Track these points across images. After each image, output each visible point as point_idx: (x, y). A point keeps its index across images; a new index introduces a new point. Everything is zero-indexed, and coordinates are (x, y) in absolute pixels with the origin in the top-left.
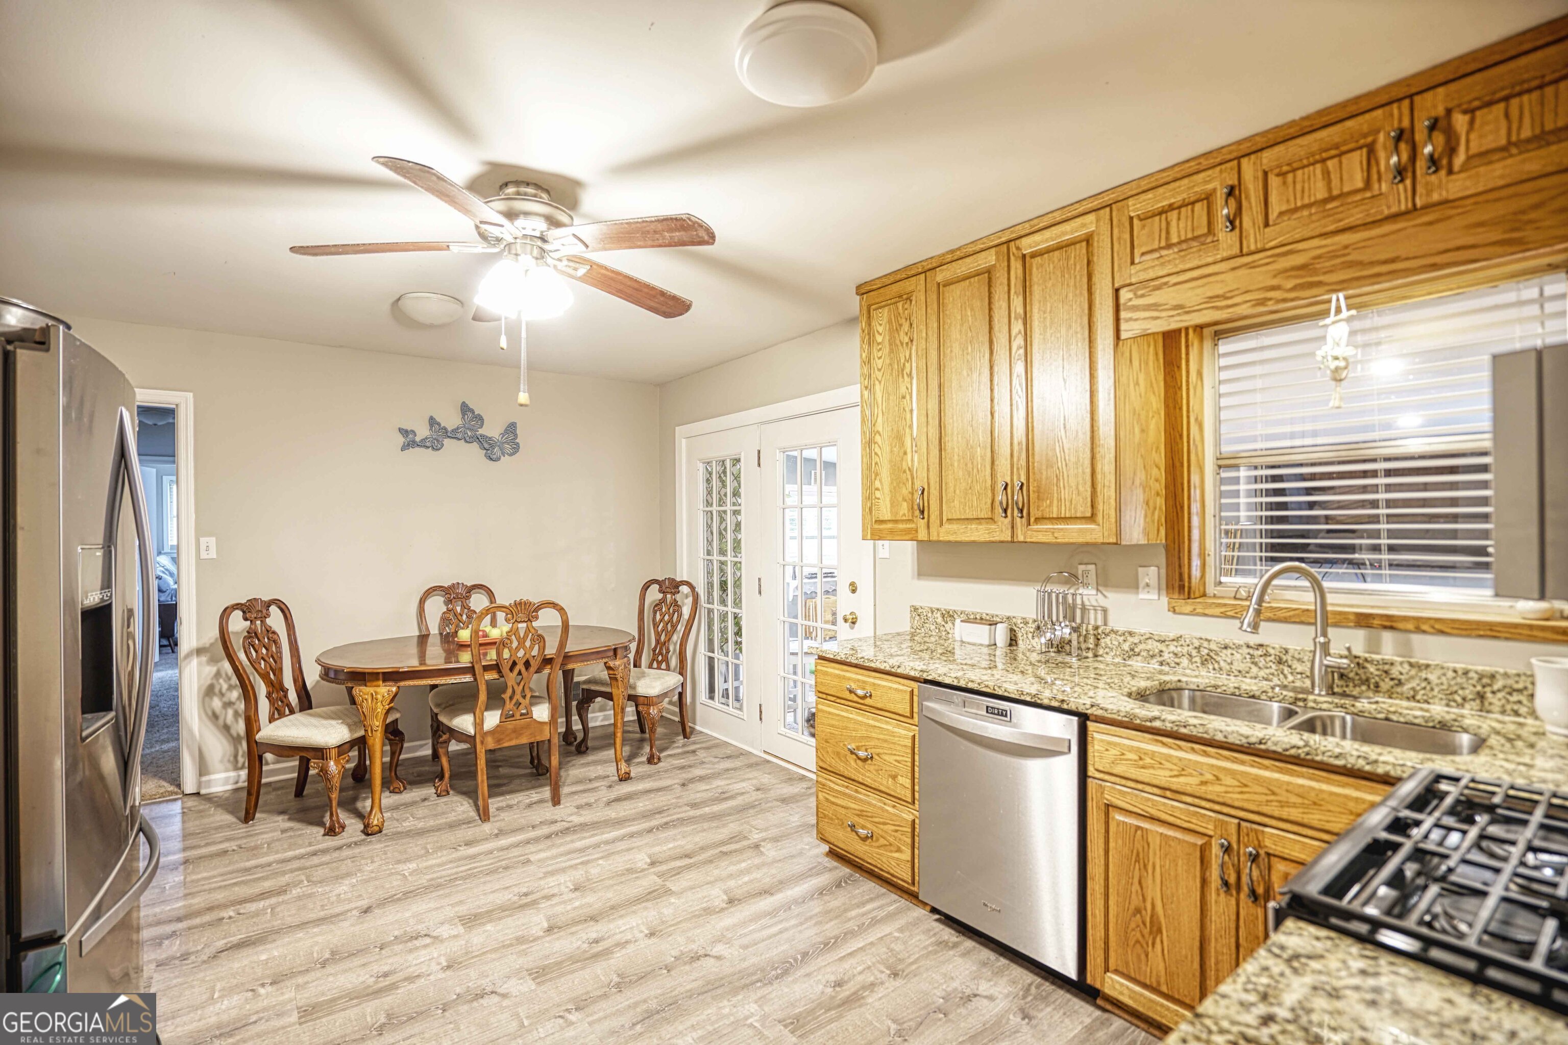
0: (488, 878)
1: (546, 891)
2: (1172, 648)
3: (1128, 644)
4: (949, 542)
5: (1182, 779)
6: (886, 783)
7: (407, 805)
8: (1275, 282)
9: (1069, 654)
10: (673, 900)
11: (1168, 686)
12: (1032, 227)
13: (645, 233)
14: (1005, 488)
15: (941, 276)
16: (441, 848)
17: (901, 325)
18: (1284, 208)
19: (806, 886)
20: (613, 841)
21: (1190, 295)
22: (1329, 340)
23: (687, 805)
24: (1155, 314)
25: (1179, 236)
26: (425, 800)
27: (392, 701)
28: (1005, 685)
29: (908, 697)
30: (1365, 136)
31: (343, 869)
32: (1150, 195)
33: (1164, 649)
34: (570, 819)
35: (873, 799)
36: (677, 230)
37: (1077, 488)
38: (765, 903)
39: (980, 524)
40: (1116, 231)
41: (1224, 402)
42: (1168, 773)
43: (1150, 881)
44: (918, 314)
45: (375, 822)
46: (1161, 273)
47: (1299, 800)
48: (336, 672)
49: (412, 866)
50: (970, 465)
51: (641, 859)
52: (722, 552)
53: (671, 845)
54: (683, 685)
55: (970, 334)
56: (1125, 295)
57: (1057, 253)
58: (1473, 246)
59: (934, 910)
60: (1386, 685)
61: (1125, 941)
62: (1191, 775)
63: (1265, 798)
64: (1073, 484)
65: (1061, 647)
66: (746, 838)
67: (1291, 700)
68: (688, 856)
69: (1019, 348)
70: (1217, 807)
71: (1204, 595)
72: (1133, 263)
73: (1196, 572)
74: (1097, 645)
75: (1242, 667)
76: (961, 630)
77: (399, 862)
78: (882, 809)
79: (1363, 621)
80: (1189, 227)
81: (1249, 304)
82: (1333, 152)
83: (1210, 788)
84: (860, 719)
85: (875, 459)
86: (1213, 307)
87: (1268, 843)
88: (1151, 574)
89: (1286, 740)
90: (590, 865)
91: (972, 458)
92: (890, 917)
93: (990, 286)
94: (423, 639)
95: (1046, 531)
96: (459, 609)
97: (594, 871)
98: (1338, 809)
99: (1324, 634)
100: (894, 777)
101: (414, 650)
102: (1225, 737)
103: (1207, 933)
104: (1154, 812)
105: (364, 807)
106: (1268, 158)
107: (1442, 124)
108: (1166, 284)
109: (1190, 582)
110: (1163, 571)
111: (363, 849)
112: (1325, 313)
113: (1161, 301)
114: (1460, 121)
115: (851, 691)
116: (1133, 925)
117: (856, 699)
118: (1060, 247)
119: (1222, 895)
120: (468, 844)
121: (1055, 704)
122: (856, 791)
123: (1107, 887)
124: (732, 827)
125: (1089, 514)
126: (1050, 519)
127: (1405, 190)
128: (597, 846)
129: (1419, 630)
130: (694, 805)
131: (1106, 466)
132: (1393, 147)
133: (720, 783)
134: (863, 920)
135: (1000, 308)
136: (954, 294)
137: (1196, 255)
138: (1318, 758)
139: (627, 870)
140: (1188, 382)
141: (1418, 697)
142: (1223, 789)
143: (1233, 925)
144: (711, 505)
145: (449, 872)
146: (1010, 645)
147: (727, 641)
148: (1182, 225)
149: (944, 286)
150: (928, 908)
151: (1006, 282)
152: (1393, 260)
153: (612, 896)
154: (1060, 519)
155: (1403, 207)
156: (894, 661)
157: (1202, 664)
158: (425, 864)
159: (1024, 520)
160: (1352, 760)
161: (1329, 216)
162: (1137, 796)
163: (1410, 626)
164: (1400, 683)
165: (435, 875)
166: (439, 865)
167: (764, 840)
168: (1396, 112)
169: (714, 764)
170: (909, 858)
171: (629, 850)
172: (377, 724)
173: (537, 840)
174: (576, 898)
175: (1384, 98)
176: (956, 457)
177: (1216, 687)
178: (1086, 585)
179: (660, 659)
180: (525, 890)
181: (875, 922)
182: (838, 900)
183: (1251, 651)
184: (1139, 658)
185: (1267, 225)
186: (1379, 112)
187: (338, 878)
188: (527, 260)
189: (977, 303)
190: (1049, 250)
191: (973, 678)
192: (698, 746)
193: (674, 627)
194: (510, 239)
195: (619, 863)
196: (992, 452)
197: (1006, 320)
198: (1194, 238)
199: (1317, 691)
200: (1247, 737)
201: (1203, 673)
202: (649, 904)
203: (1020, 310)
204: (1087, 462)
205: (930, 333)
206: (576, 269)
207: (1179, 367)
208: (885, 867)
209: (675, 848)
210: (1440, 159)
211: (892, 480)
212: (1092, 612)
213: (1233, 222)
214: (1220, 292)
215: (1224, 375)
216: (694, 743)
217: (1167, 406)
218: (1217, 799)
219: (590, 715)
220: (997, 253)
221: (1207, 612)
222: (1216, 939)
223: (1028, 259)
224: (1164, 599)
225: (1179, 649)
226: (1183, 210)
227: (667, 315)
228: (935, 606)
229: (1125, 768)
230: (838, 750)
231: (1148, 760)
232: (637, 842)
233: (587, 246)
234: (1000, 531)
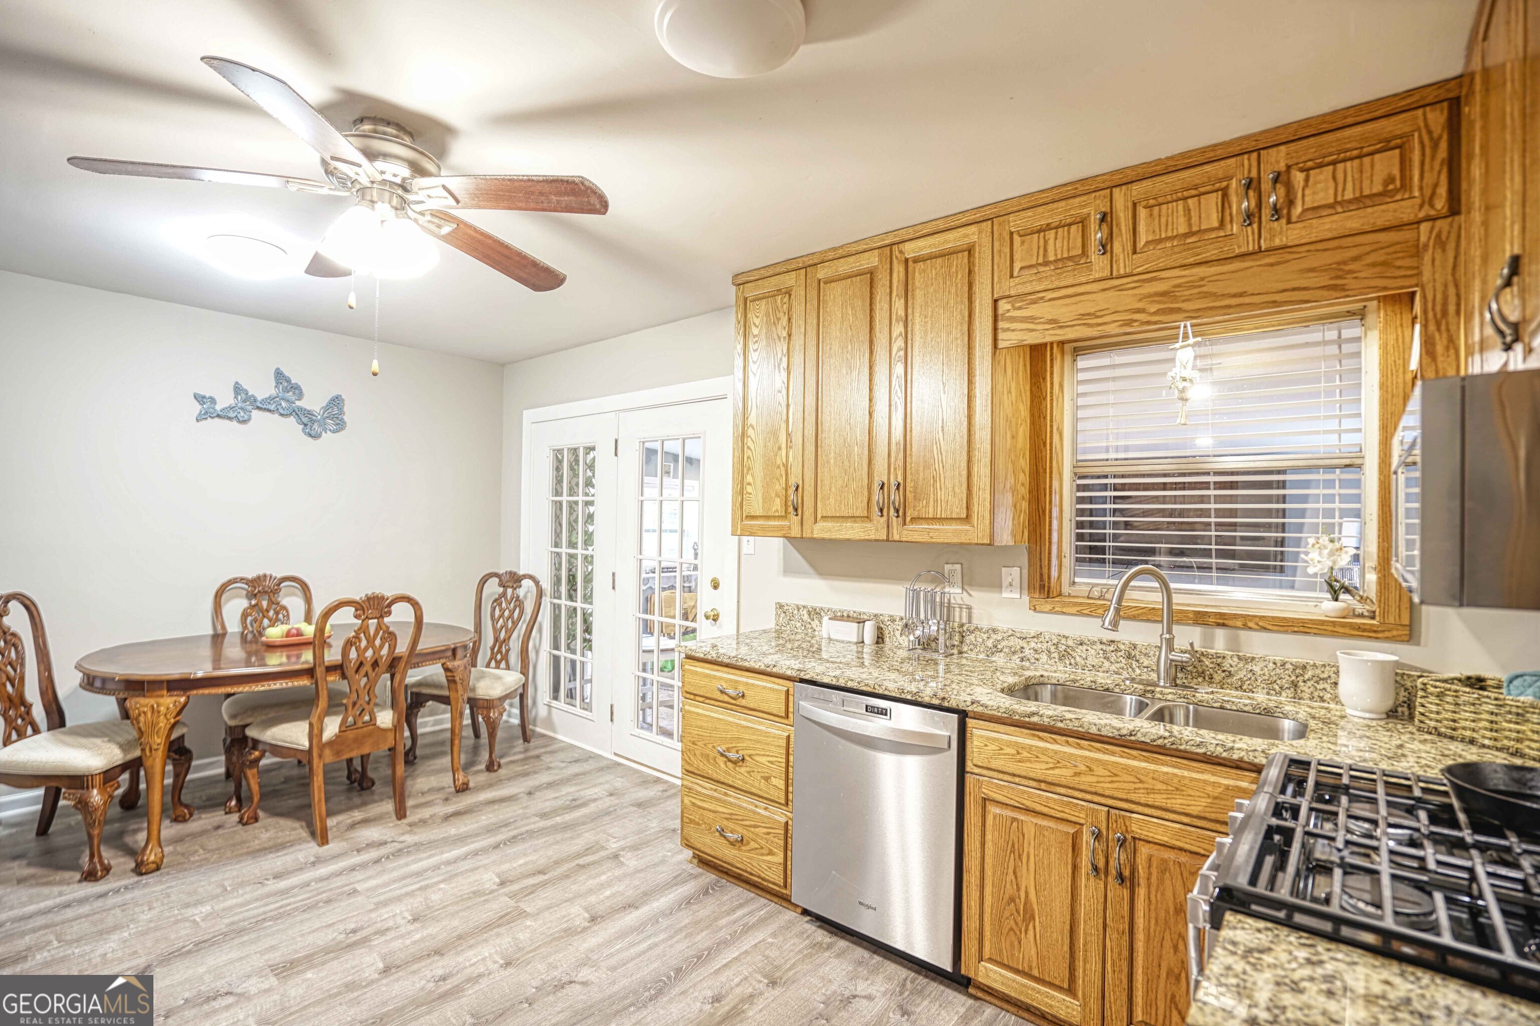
0: (306, 915)
1: (379, 925)
2: (1033, 645)
3: (991, 641)
4: (823, 539)
5: (1057, 771)
6: (758, 785)
7: (194, 835)
8: (1140, 305)
9: (936, 651)
10: (528, 923)
11: (1033, 681)
12: (915, 232)
13: (528, 194)
14: (882, 488)
15: (822, 273)
16: (242, 884)
17: (779, 319)
18: (1150, 238)
19: (672, 896)
20: (455, 861)
21: (1064, 311)
22: (1178, 363)
23: (536, 815)
24: (1031, 326)
25: (1056, 255)
26: (218, 827)
27: (179, 713)
28: (886, 683)
29: (783, 697)
30: (1220, 180)
31: (110, 921)
32: (1029, 213)
33: (1025, 645)
34: (402, 838)
35: (745, 802)
36: (567, 194)
37: (953, 490)
38: (631, 918)
39: (855, 522)
40: (996, 244)
41: (1080, 414)
42: (1044, 766)
43: (1024, 870)
44: (798, 309)
45: (152, 858)
46: (1038, 288)
47: (1164, 787)
48: (104, 680)
49: (206, 909)
50: (846, 463)
51: (489, 879)
52: (572, 545)
53: (521, 862)
54: (525, 686)
55: (850, 333)
56: (1003, 306)
57: (939, 260)
58: (1305, 289)
59: (805, 912)
60: (1217, 677)
61: (998, 932)
62: (1066, 767)
63: (1133, 786)
64: (950, 486)
65: (927, 644)
66: (603, 848)
67: (1141, 692)
68: (541, 872)
69: (899, 350)
70: (1089, 797)
71: (1060, 595)
72: (1012, 276)
73: (1054, 573)
74: (962, 642)
75: (1095, 662)
76: (828, 628)
77: (187, 906)
78: (754, 813)
79: (1200, 619)
80: (1065, 247)
81: (1117, 324)
82: (1193, 192)
83: (1083, 778)
84: (731, 719)
85: (747, 453)
86: (1084, 324)
87: (1134, 828)
88: (1013, 574)
89: (1154, 731)
90: (429, 890)
91: (849, 456)
92: (762, 921)
93: (871, 287)
94: (218, 638)
95: (922, 531)
96: (265, 604)
97: (435, 897)
98: (1198, 794)
99: (1169, 631)
100: (767, 779)
101: (206, 651)
102: (1099, 730)
103: (1077, 916)
104: (1029, 804)
105: (136, 842)
106: (1137, 189)
107: (1283, 178)
108: (1042, 298)
109: (1049, 583)
110: (1025, 571)
111: (137, 893)
112: (1175, 338)
113: (1038, 315)
114: (1298, 177)
115: (722, 692)
116: (1007, 914)
117: (727, 699)
118: (942, 255)
119: (1092, 879)
120: (277, 876)
121: (936, 702)
122: (726, 794)
123: (982, 879)
124: (587, 837)
125: (964, 516)
126: (926, 519)
127: (1253, 233)
128: (437, 867)
129: (1246, 627)
130: (544, 815)
131: (982, 470)
132: (1244, 192)
133: (569, 790)
134: (735, 927)
135: (882, 309)
136: (835, 293)
137: (1071, 274)
138: (1182, 747)
139: (474, 893)
140: (1051, 393)
141: (1245, 687)
142: (1094, 779)
143: (1101, 907)
144: (561, 495)
145: (255, 912)
146: (877, 643)
147: (574, 637)
148: (1059, 244)
149: (825, 283)
150: (799, 910)
151: (888, 283)
152: (1241, 295)
153: (457, 924)
154: (935, 519)
155: (1251, 248)
156: (769, 660)
157: (1060, 659)
158: (222, 906)
159: (900, 519)
160: (1211, 748)
161: (1189, 249)
162: (1013, 789)
163: (1239, 624)
164: (1230, 675)
165: (236, 918)
166: (242, 905)
167: (623, 849)
168: (1246, 162)
169: (561, 769)
170: (782, 861)
171: (473, 870)
172: (159, 741)
173: (363, 866)
174: (417, 930)
175: (1236, 149)
176: (832, 455)
177: (1074, 681)
178: (952, 584)
179: (499, 657)
180: (353, 926)
181: (748, 929)
182: (708, 908)
183: (1104, 647)
184: (1002, 654)
185: (1135, 252)
186: (1232, 161)
187: (102, 933)
188: (384, 209)
189: (858, 303)
190: (931, 257)
191: (853, 676)
192: (543, 750)
193: (515, 624)
194: (365, 181)
195: (463, 885)
196: (869, 451)
197: (887, 322)
198: (1070, 258)
199: (1162, 684)
200: (1119, 730)
201: (1061, 668)
202: (502, 930)
203: (902, 313)
204: (964, 464)
205: (809, 328)
206: (439, 226)
207: (1044, 379)
208: (756, 871)
209: (526, 864)
210: (1281, 209)
211: (765, 475)
212: (957, 610)
213: (1105, 247)
214: (1092, 310)
215: (1081, 389)
216: (536, 748)
217: (1032, 415)
218: (1089, 789)
219: (419, 721)
220: (880, 255)
221: (1064, 610)
222: (1085, 922)
223: (910, 263)
224: (1026, 598)
225: (1039, 645)
226: (1060, 230)
227: (536, 288)
228: (801, 603)
229: (1002, 763)
230: (707, 752)
231: (1025, 754)
232: (483, 860)
233: (458, 201)
234: (874, 530)
